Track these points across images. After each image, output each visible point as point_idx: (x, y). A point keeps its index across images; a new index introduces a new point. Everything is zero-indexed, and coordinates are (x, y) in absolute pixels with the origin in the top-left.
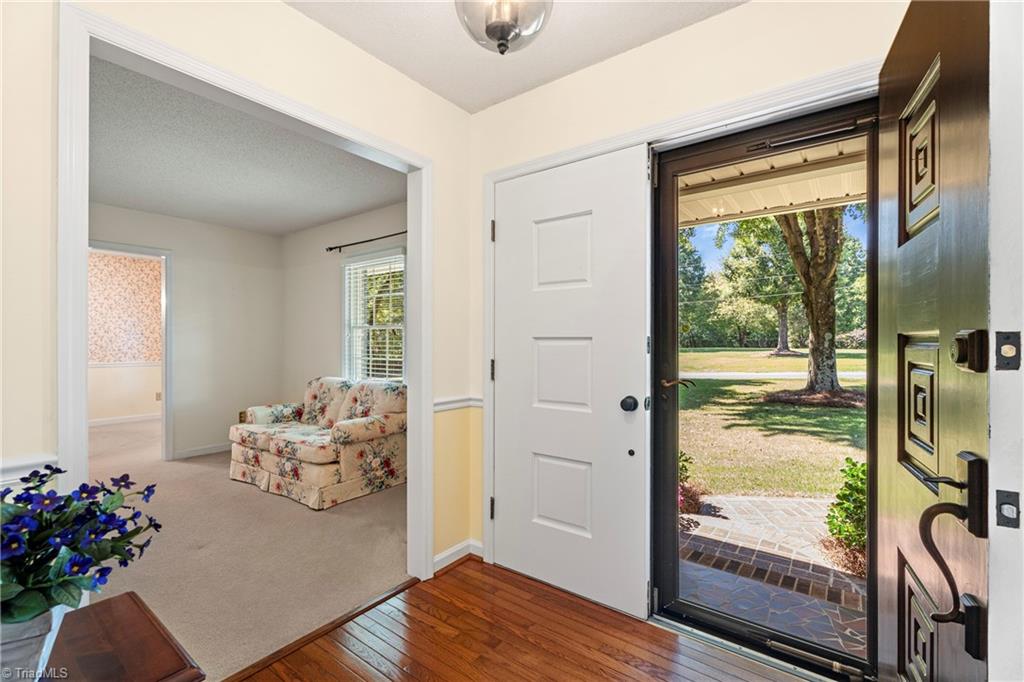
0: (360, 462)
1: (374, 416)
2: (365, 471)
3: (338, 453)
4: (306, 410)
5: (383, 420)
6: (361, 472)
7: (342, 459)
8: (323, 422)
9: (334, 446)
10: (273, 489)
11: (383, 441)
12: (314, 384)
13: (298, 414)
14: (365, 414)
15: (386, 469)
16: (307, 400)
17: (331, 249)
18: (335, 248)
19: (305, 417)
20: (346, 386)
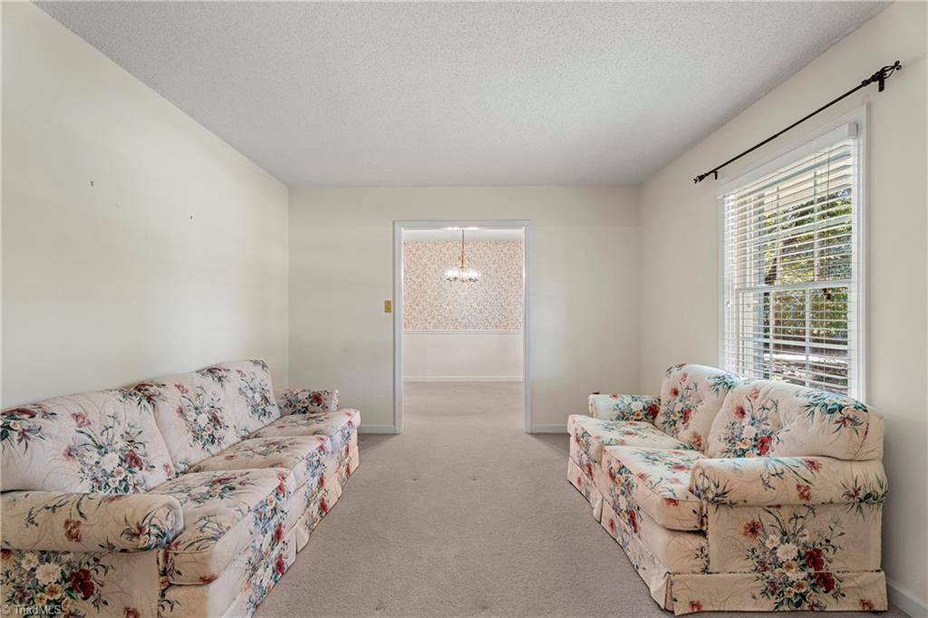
0: (749, 543)
1: (782, 458)
2: (762, 563)
3: (702, 518)
4: (663, 409)
5: (805, 471)
6: (752, 563)
7: (711, 527)
8: (685, 435)
9: (694, 502)
10: (605, 523)
11: (803, 512)
12: (675, 370)
13: (652, 412)
14: (762, 445)
15: (812, 571)
16: (665, 395)
17: (701, 178)
18: (707, 175)
19: (660, 419)
20: (724, 384)
